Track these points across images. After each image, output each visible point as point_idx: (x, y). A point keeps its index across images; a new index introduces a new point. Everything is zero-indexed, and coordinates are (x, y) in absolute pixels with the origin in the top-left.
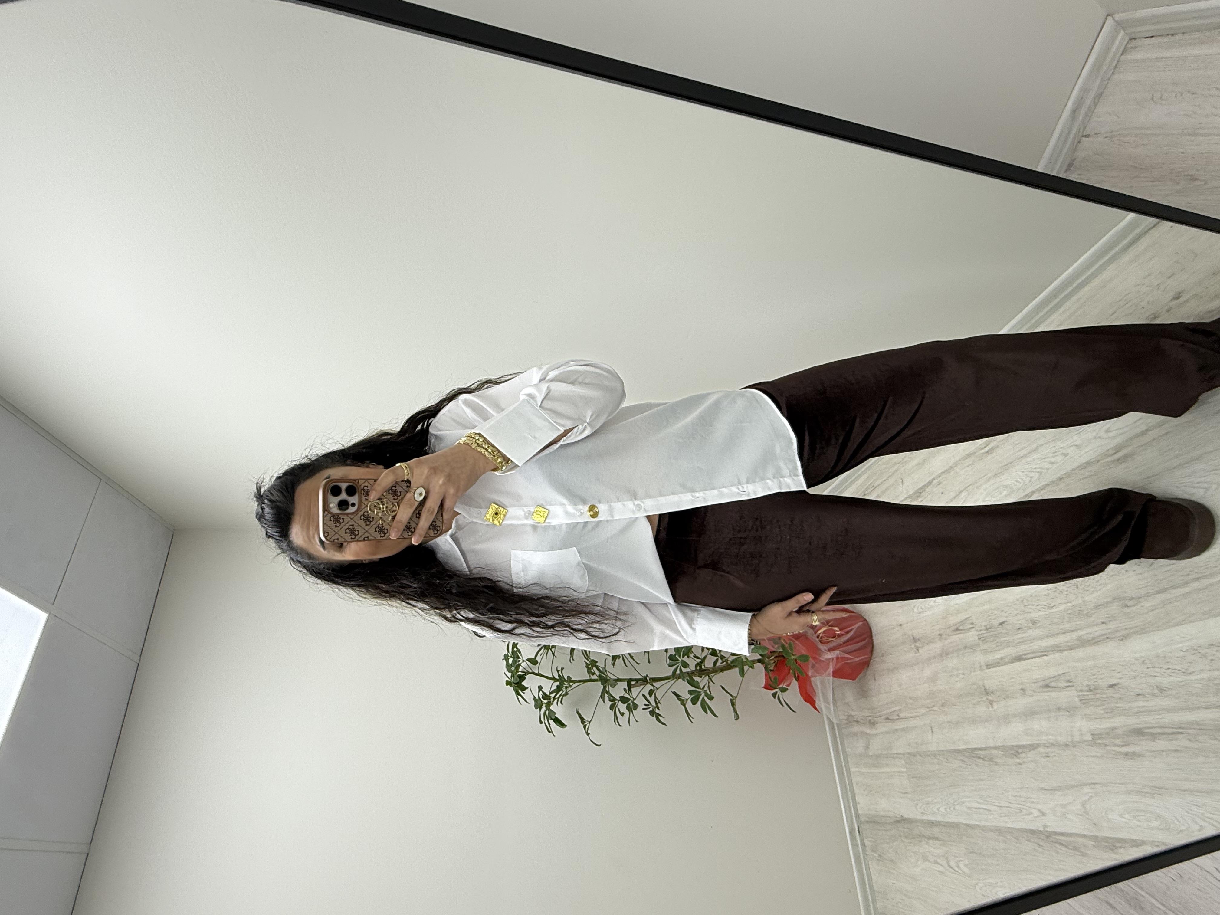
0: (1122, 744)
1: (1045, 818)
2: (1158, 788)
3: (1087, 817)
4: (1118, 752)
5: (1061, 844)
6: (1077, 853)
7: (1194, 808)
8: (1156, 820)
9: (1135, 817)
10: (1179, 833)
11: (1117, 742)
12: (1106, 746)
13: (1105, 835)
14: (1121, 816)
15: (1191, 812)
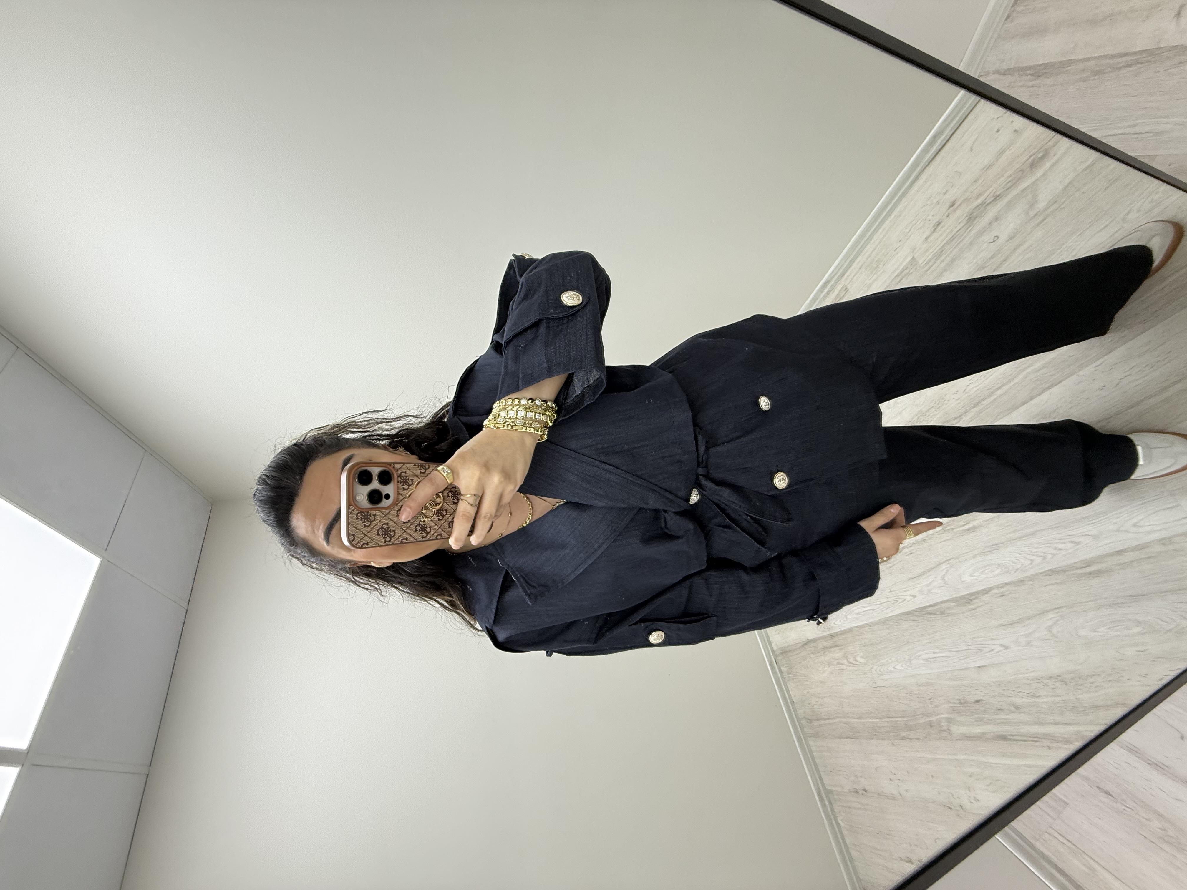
0: (965, 523)
1: (916, 599)
2: (996, 545)
3: (947, 586)
4: (964, 531)
5: (931, 614)
6: (943, 615)
7: (1023, 549)
8: (998, 569)
9: (982, 573)
10: (1015, 572)
11: (962, 523)
12: (953, 529)
13: (963, 594)
14: (971, 576)
15: (1021, 553)
